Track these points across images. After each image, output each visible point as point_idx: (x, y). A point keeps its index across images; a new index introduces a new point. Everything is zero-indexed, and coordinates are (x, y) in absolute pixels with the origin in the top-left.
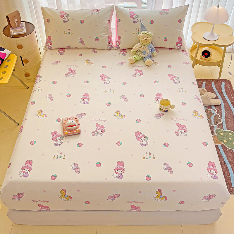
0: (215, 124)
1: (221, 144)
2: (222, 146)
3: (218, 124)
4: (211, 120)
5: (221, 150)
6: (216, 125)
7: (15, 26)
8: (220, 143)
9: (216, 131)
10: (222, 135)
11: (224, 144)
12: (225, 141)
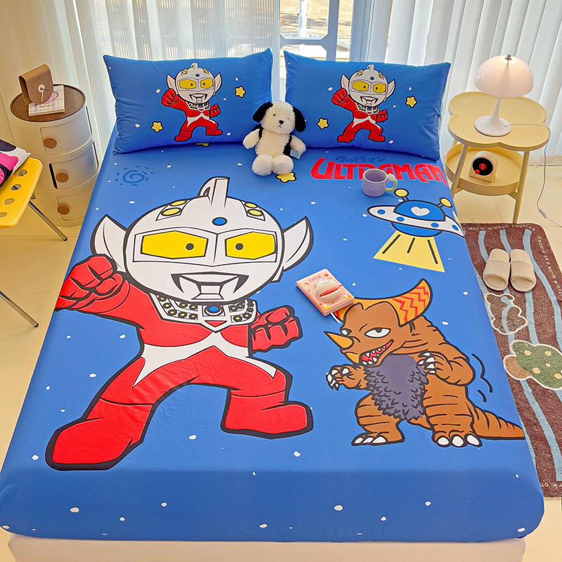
0: (510, 330)
1: (527, 378)
2: (530, 382)
3: (518, 330)
4: (500, 320)
5: (528, 391)
6: (514, 332)
8: (523, 376)
9: (514, 346)
10: (529, 356)
11: (533, 378)
12: (536, 371)
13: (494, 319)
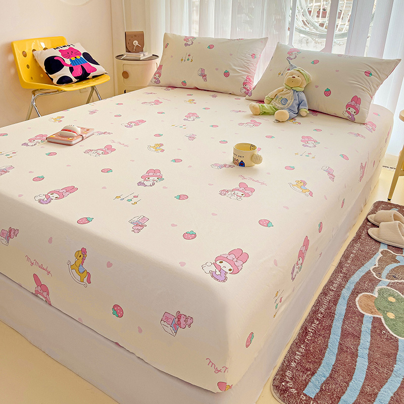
0: (387, 278)
1: (375, 316)
2: (376, 321)
3: (396, 281)
4: (383, 269)
5: (367, 326)
6: (389, 281)
7: (133, 49)
8: (372, 313)
9: (381, 289)
10: (391, 302)
11: (382, 319)
12: (391, 315)
13: (377, 266)
